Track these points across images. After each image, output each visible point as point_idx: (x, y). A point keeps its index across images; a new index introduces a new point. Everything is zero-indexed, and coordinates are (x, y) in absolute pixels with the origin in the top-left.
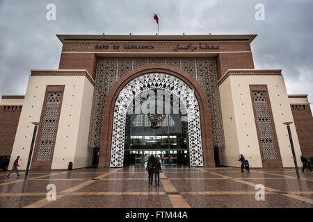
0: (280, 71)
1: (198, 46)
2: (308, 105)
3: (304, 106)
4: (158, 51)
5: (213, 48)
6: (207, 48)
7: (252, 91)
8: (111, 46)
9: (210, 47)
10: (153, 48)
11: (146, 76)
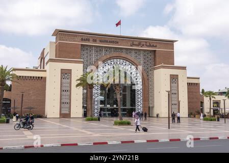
0: (186, 67)
1: (145, 44)
2: (199, 84)
3: (197, 84)
4: (120, 45)
5: (153, 46)
6: (150, 46)
7: (171, 78)
8: (91, 39)
9: (152, 45)
10: (118, 43)
11: (112, 60)
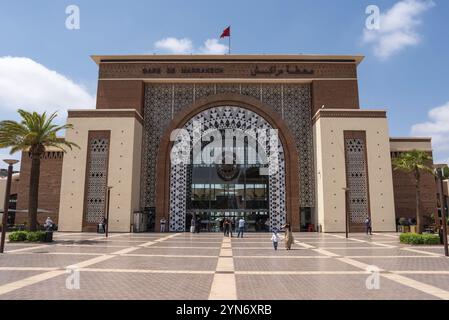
0: (385, 113)
1: (284, 69)
4: (228, 76)
5: (305, 72)
6: (297, 73)
8: (164, 70)
9: (302, 70)
10: (221, 71)
11: (213, 110)
